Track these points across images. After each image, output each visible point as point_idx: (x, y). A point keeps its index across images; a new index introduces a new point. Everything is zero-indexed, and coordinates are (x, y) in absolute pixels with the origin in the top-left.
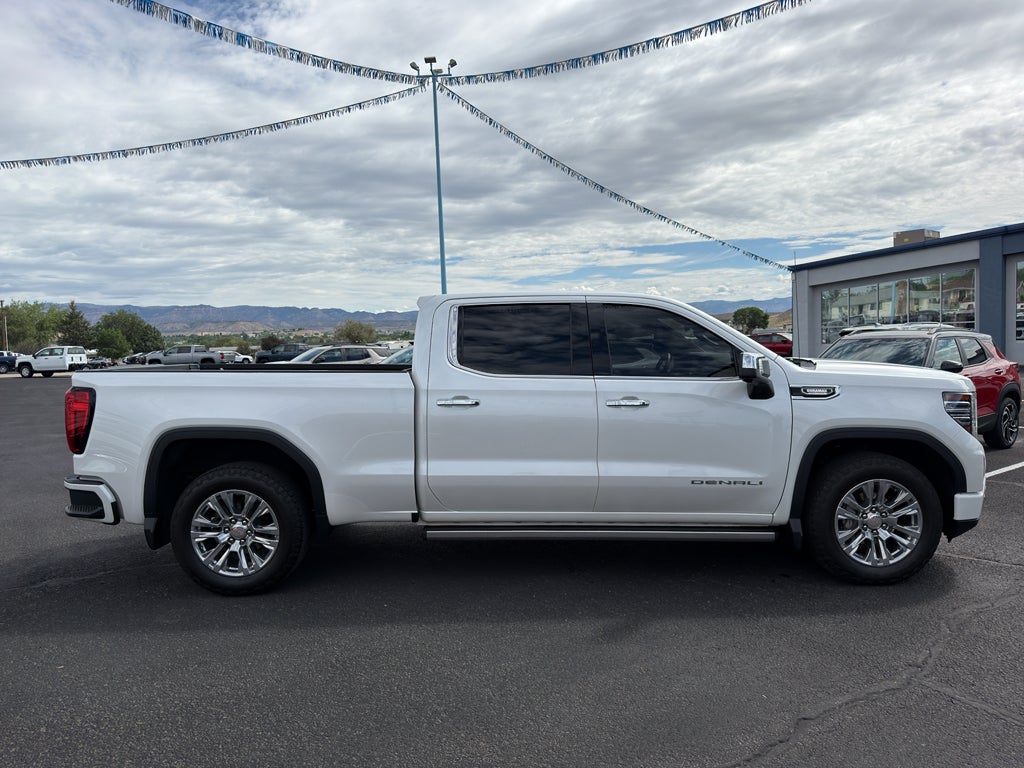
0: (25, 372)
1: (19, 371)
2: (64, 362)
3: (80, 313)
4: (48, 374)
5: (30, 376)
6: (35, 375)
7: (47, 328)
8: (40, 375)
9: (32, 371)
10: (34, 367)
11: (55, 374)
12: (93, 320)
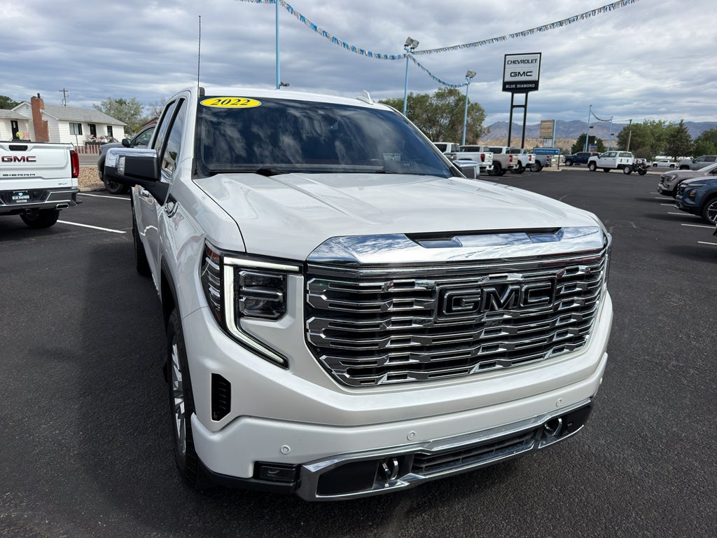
0: (592, 167)
1: (589, 166)
2: (615, 162)
3: (685, 128)
4: (607, 170)
5: (594, 170)
6: (597, 170)
7: (663, 140)
8: (602, 170)
9: (596, 167)
10: (598, 165)
11: (611, 171)
12: (694, 135)
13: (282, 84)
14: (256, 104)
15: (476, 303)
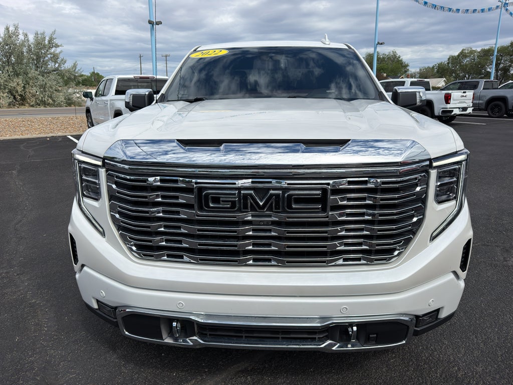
13: (378, 43)
14: (225, 52)
15: (233, 203)
